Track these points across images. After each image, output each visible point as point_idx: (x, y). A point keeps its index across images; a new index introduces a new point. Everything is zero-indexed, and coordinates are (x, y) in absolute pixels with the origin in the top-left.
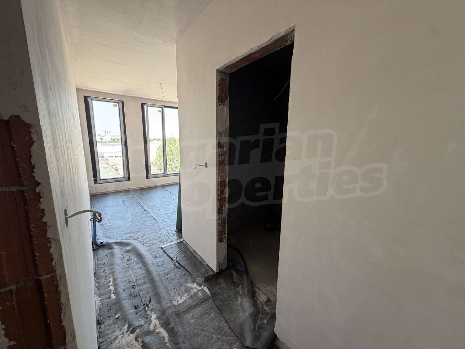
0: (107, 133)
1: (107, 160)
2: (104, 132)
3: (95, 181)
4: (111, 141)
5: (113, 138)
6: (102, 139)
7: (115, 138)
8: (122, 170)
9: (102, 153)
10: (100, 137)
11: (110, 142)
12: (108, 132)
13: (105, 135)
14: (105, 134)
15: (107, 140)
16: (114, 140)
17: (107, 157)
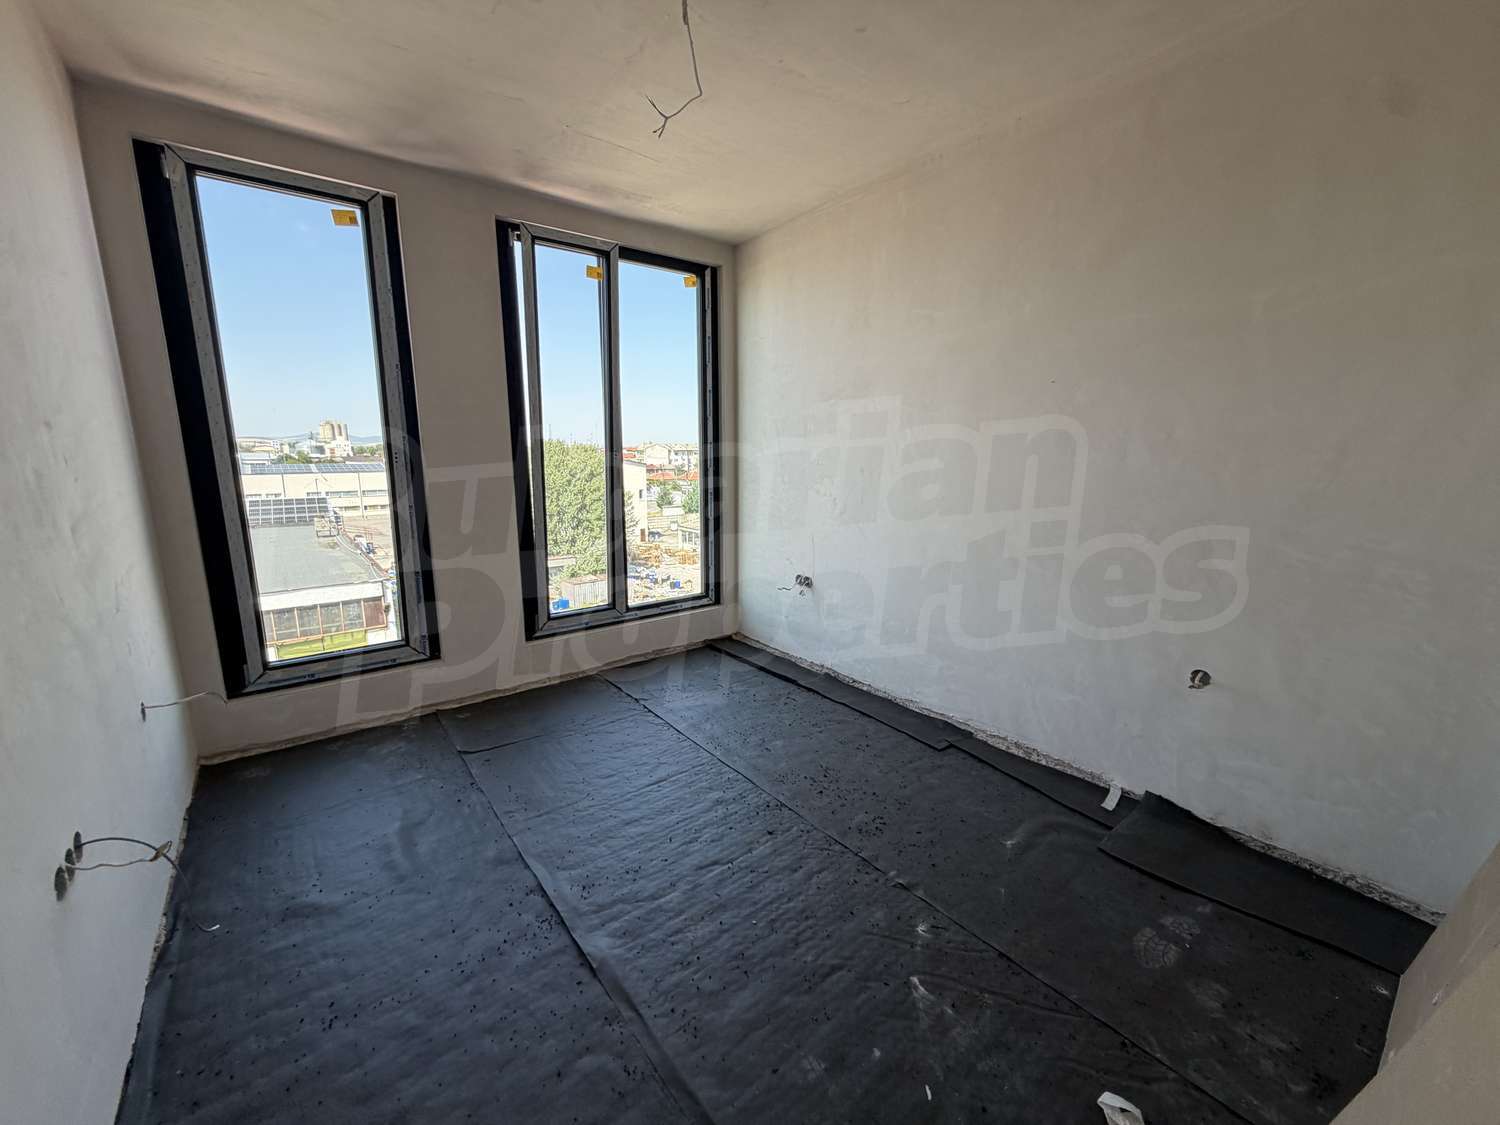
0: (336, 429)
1: (337, 518)
2: (328, 427)
3: (236, 683)
4: (351, 454)
5: (357, 445)
6: (321, 450)
7: (365, 446)
8: (391, 552)
9: (323, 495)
10: (314, 443)
11: (348, 458)
12: (340, 427)
13: (330, 436)
14: (330, 433)
15: (338, 453)
16: (362, 451)
17: (337, 510)
